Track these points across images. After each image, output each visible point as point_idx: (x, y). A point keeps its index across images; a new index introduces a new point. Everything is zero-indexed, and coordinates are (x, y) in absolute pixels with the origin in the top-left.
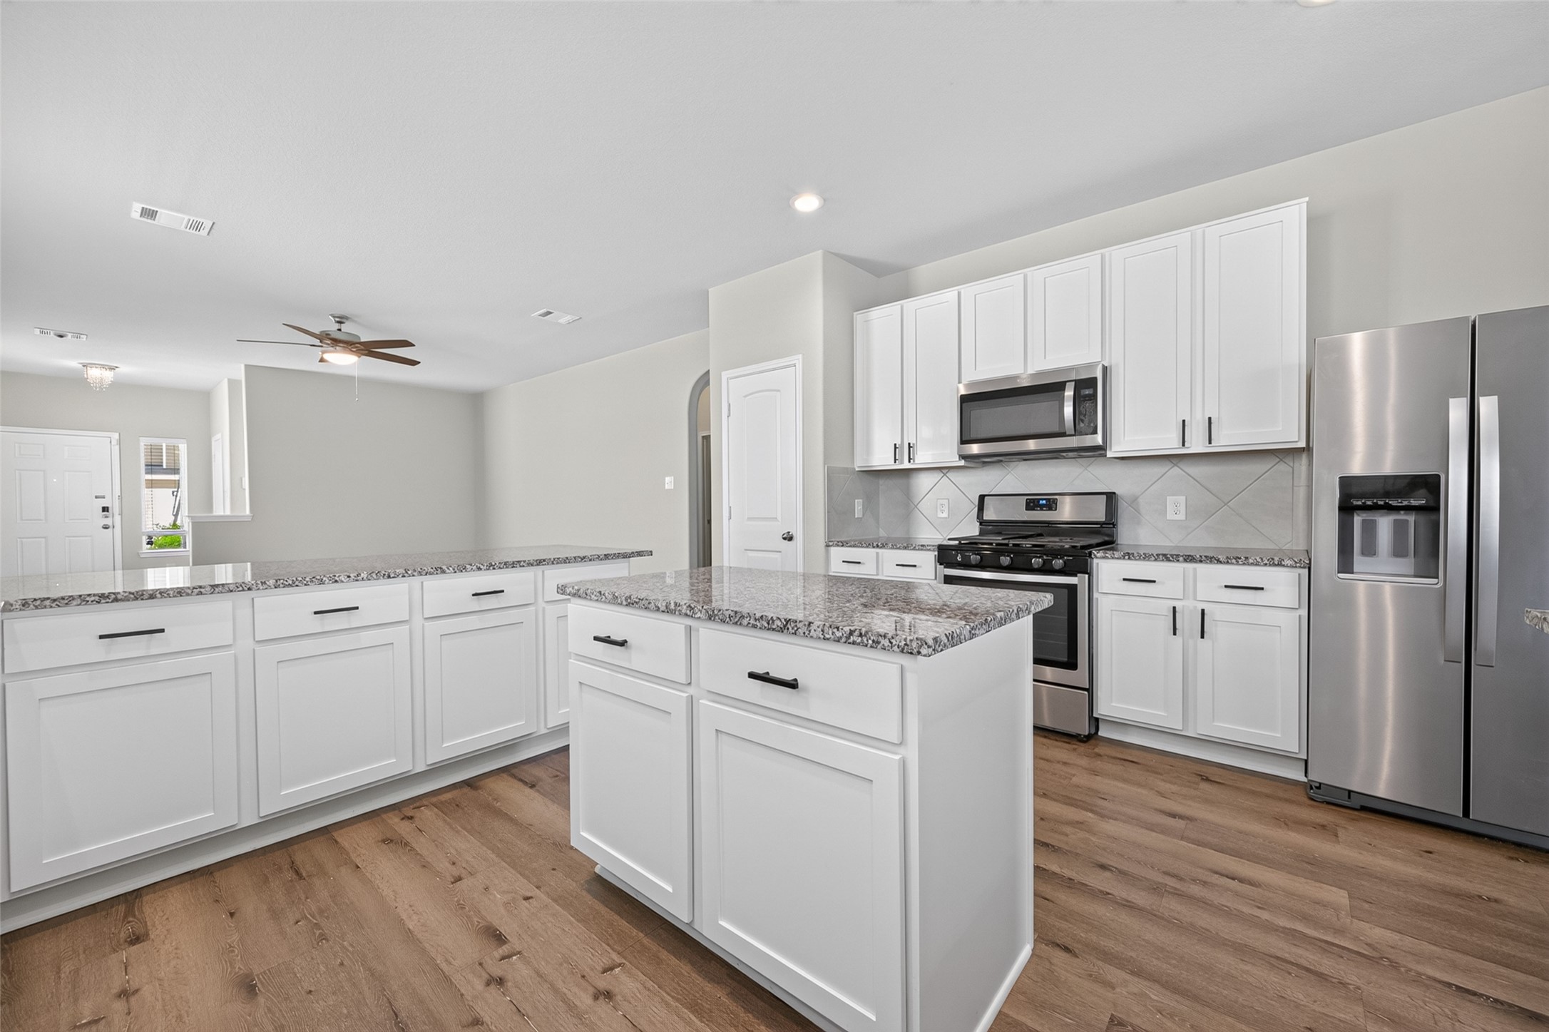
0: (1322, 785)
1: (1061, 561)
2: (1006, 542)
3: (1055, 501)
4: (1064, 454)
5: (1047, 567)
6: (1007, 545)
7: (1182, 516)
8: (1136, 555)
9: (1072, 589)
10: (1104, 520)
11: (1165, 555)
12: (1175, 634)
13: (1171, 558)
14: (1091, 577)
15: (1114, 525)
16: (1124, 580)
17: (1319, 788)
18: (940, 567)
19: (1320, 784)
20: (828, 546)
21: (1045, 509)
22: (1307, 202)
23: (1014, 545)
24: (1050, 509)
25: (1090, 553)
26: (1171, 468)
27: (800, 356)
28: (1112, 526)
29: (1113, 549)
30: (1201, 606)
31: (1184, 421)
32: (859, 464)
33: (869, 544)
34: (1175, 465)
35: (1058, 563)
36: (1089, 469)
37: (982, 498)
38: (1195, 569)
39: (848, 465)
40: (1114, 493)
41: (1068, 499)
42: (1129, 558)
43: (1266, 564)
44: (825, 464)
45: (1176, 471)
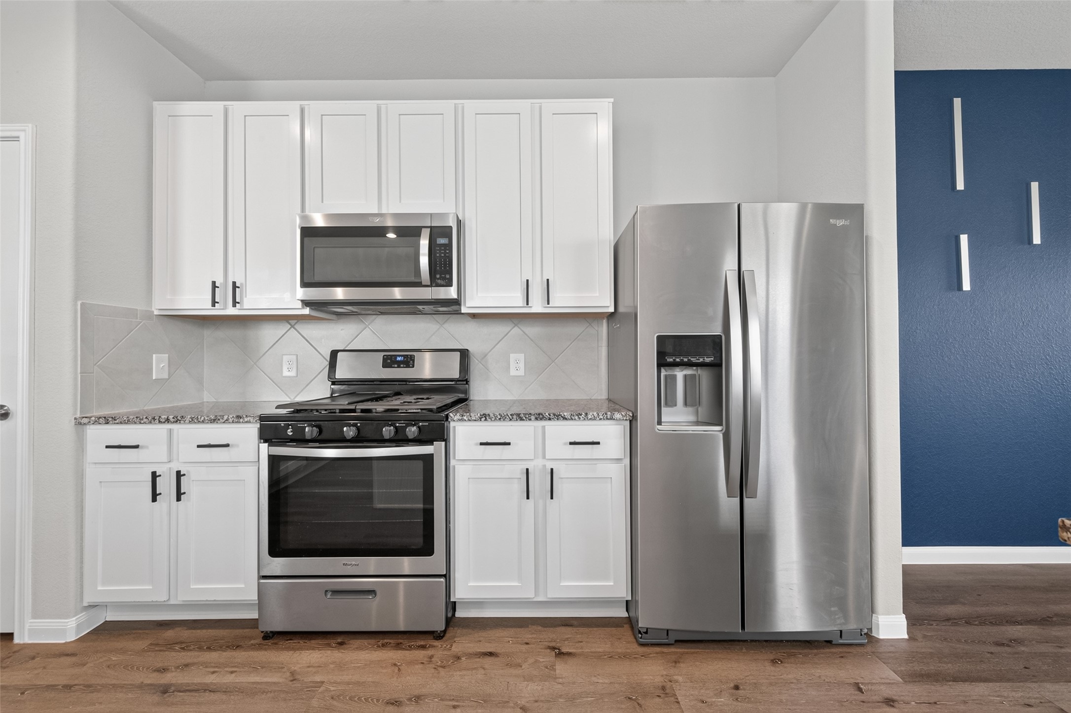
0: (649, 630)
1: (415, 428)
2: (352, 407)
3: (412, 358)
4: (420, 307)
5: (400, 437)
6: (354, 411)
7: (521, 372)
8: (492, 415)
9: (428, 460)
10: (458, 377)
11: (518, 415)
12: (528, 498)
13: (524, 418)
14: (448, 443)
15: (467, 382)
16: (482, 444)
17: (646, 633)
18: (264, 447)
19: (647, 629)
20: (79, 423)
21: (402, 366)
22: (613, 103)
23: (363, 411)
24: (408, 366)
25: (447, 417)
26: (513, 328)
27: (29, 127)
28: (465, 383)
29: (468, 410)
30: (549, 465)
31: (528, 281)
32: (160, 304)
33: (154, 419)
34: (516, 325)
35: (412, 431)
36: (446, 325)
37: (334, 354)
38: (544, 427)
39: (141, 307)
40: (468, 350)
41: (427, 355)
42: (486, 420)
43: (601, 419)
44: (76, 298)
45: (516, 331)
